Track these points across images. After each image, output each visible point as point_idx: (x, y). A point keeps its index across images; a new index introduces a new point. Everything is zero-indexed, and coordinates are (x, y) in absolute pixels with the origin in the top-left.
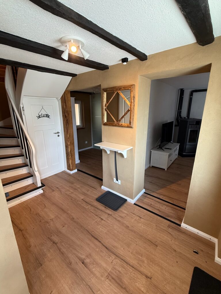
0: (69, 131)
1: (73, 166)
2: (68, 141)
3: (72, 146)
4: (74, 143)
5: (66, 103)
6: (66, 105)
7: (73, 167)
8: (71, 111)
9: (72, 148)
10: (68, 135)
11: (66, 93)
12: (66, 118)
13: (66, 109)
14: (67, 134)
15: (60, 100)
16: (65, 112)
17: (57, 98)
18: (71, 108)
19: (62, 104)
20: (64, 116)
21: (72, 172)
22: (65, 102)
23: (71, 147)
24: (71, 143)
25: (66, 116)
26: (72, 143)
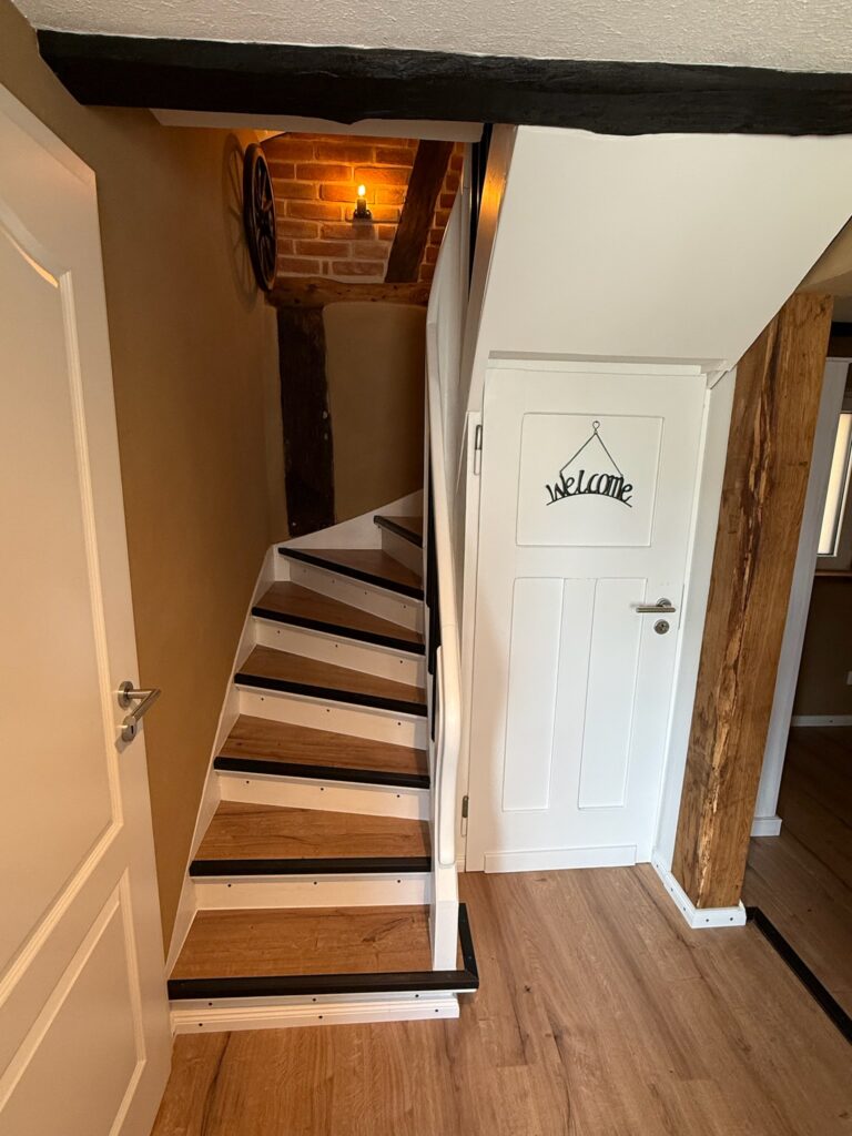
0: (751, 614)
1: (716, 879)
2: (725, 689)
3: (749, 727)
4: (768, 709)
5: (772, 400)
6: (770, 416)
7: (719, 882)
8: (805, 464)
9: (745, 745)
10: (735, 646)
11: (794, 313)
12: (748, 514)
13: (768, 446)
14: (731, 633)
15: (734, 375)
16: (752, 469)
17: (708, 365)
18: (810, 438)
19: (742, 403)
20: (737, 497)
21: (699, 919)
22: (771, 392)
23: (735, 740)
24: (742, 706)
25: (748, 500)
26: (750, 708)
